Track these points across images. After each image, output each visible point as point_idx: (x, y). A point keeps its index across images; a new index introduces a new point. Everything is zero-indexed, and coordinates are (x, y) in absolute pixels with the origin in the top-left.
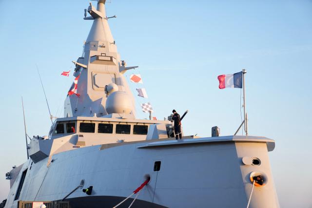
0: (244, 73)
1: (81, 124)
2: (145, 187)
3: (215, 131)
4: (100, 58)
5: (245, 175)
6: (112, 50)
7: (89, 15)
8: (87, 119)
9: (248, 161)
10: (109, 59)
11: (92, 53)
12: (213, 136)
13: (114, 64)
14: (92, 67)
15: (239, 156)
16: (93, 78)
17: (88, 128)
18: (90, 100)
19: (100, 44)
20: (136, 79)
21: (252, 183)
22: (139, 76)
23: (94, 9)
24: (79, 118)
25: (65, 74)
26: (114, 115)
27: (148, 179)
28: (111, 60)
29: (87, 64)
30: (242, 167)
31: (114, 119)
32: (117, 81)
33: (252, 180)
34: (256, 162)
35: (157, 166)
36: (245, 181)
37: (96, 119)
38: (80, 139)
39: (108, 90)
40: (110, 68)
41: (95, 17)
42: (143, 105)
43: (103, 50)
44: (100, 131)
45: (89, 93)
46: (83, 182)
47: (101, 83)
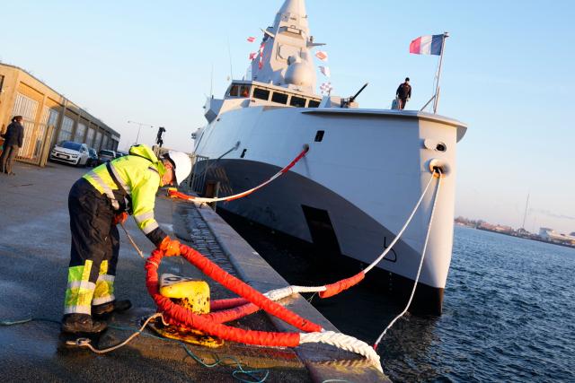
0: (445, 36)
1: (256, 89)
2: (302, 159)
4: (289, 30)
5: (423, 162)
6: (303, 24)
8: (263, 85)
9: (431, 144)
10: (298, 32)
11: (282, 24)
12: (393, 108)
13: (302, 38)
14: (279, 38)
15: (421, 137)
16: (279, 49)
17: (262, 94)
18: (271, 70)
19: (291, 16)
21: (432, 172)
22: (325, 53)
24: (254, 83)
25: (251, 40)
26: (291, 85)
27: (307, 149)
28: (300, 34)
29: (275, 34)
30: (422, 151)
31: (290, 90)
32: (302, 55)
33: (432, 169)
34: (441, 148)
35: (320, 136)
36: (423, 168)
37: (272, 87)
38: (251, 104)
39: (290, 61)
40: (297, 41)
42: (324, 85)
43: (293, 23)
44: (273, 100)
45: (271, 62)
46: (238, 144)
47: (285, 54)
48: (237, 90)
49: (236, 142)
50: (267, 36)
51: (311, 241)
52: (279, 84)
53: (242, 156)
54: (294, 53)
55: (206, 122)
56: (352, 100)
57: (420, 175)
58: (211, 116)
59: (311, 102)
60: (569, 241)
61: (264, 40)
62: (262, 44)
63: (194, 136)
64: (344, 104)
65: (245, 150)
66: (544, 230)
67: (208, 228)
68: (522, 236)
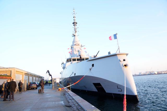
0: (117, 34)
3: (109, 53)
5: (121, 64)
7: (73, 36)
8: (74, 58)
9: (122, 60)
11: (74, 44)
14: (75, 47)
15: (119, 59)
16: (75, 49)
17: (74, 60)
18: (75, 54)
19: (76, 41)
20: (85, 49)
21: (124, 67)
23: (74, 34)
24: (72, 58)
30: (120, 62)
32: (81, 49)
34: (124, 60)
35: (93, 65)
36: (122, 66)
38: (72, 63)
40: (79, 46)
41: (74, 36)
43: (77, 43)
44: (77, 60)
45: (74, 52)
46: (73, 72)
47: (77, 50)
48: (69, 60)
49: (72, 72)
50: (72, 47)
51: (97, 91)
52: (77, 57)
53: (75, 75)
54: (79, 49)
55: (63, 69)
56: (96, 56)
57: (122, 68)
58: (64, 68)
59: (86, 59)
60: (146, 74)
61: (71, 48)
62: (71, 49)
63: (61, 73)
64: (95, 57)
65: (75, 74)
66: (140, 73)
67: (73, 99)
68: (136, 76)
